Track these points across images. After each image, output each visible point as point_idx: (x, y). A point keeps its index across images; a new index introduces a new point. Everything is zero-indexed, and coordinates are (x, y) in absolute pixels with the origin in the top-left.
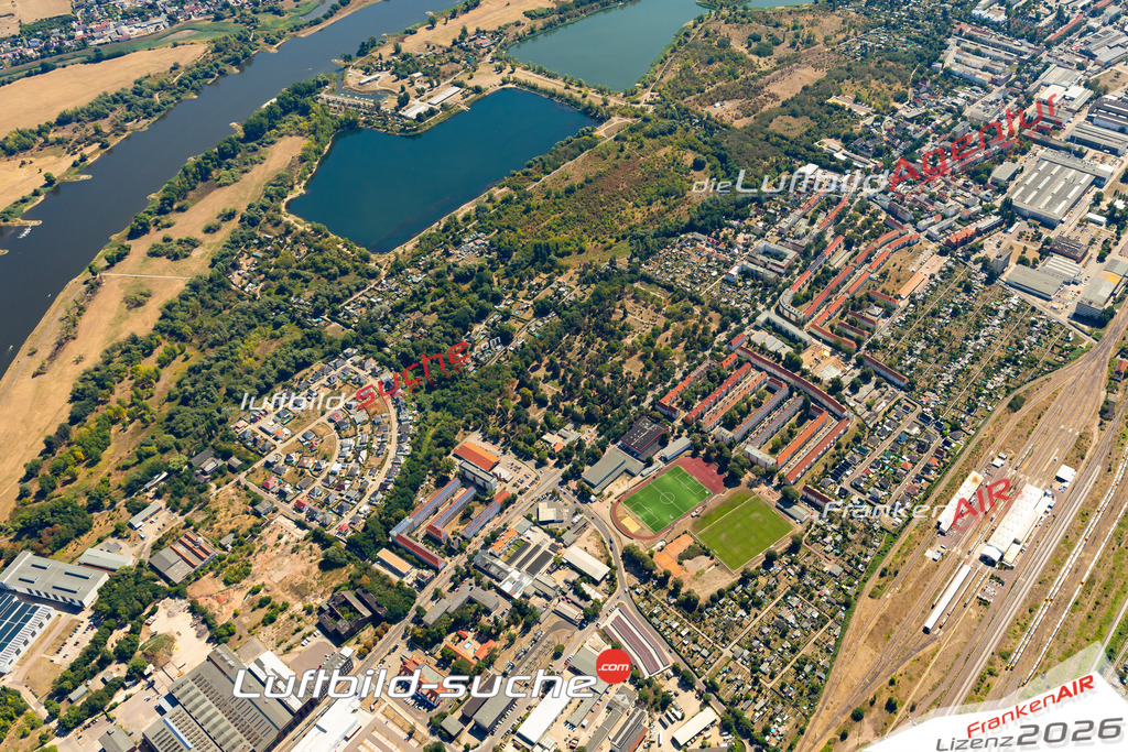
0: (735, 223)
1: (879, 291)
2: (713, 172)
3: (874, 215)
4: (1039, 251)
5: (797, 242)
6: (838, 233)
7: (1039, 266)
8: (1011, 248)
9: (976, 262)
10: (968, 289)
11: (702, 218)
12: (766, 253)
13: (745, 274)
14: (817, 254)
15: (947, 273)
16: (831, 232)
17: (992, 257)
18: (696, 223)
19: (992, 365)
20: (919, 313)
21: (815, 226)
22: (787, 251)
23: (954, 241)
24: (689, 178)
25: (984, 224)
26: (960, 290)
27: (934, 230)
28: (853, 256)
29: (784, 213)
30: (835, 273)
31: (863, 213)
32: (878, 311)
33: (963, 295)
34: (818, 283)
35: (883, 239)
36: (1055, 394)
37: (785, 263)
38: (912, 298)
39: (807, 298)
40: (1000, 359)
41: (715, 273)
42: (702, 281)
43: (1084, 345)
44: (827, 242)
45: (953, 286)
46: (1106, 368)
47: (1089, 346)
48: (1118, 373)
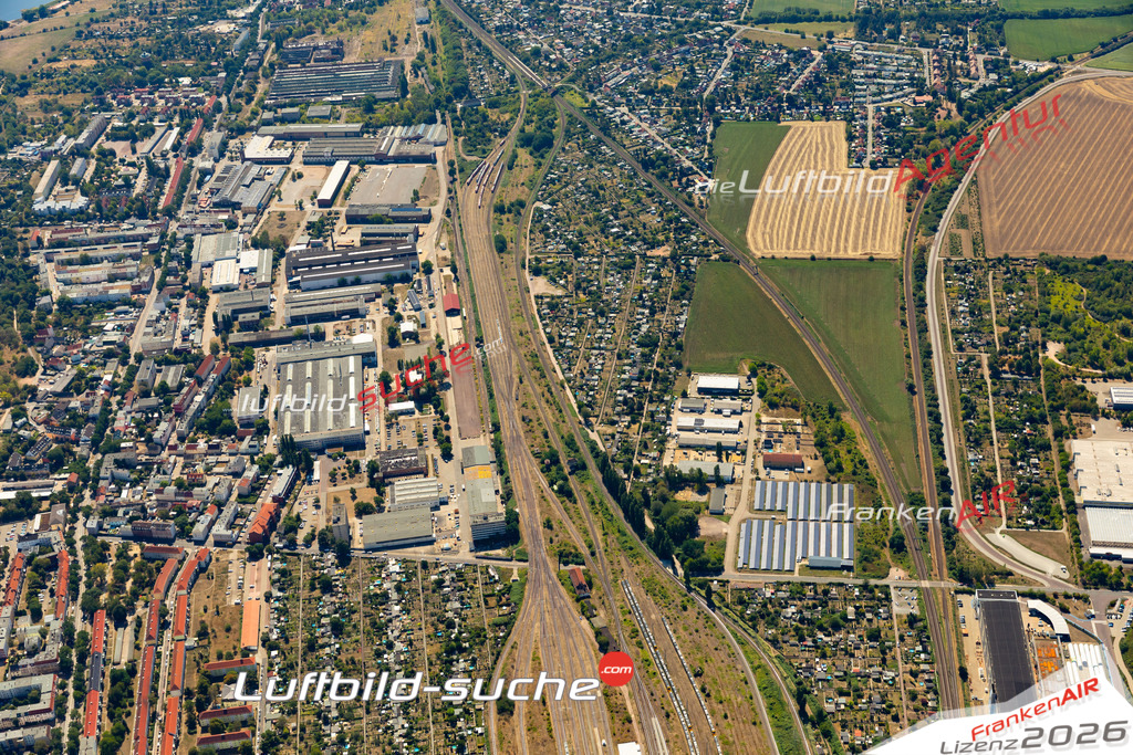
1: (213, 660)
4: (371, 485)
5: (40, 656)
6: (90, 611)
7: (387, 504)
8: (336, 500)
10: (327, 587)
14: (82, 658)
15: (284, 579)
16: (76, 612)
17: (323, 524)
19: (436, 669)
20: (291, 657)
21: (47, 618)
22: (35, 681)
23: (260, 531)
25: (279, 483)
26: (317, 593)
27: (220, 529)
30: (132, 672)
33: (327, 598)
34: (118, 700)
35: (161, 582)
36: (536, 658)
37: (46, 701)
38: (266, 642)
39: (121, 733)
43: (515, 576)
44: (83, 635)
45: (304, 594)
46: (562, 590)
47: (523, 574)
48: (580, 587)
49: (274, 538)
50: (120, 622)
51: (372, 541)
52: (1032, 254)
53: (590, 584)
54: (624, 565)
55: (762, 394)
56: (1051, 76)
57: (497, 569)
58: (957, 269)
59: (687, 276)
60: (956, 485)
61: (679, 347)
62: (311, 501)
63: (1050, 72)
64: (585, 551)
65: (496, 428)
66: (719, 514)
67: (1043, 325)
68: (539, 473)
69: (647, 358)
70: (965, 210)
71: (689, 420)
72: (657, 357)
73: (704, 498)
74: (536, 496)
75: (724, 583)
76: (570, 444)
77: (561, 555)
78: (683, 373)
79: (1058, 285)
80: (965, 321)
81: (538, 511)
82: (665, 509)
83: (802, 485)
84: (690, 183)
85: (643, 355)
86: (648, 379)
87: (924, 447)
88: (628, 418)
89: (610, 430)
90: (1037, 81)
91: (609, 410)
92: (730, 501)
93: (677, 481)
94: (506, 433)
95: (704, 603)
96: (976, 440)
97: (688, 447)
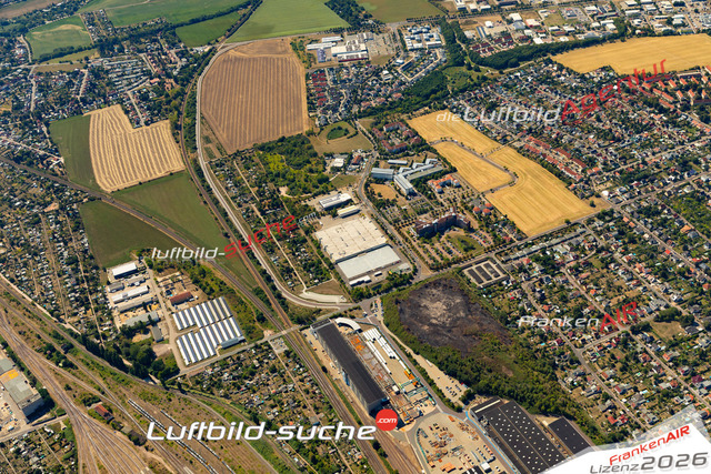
36: (100, 467)
43: (63, 426)
46: (95, 421)
47: (67, 422)
48: (106, 415)
52: (249, 146)
53: (110, 411)
54: (124, 391)
55: (151, 267)
56: (212, 52)
57: (49, 427)
58: (217, 165)
59: (75, 216)
60: (274, 277)
61: (92, 257)
63: (210, 50)
64: (98, 394)
65: (5, 345)
66: (162, 341)
67: (273, 180)
68: (47, 361)
69: (76, 270)
70: (206, 133)
71: (119, 296)
72: (81, 267)
73: (149, 336)
74: (51, 374)
75: (184, 377)
76: (57, 336)
77: (84, 402)
78: (101, 271)
79: (269, 158)
80: (234, 191)
81: (57, 383)
82: (131, 350)
83: (197, 307)
84: (49, 163)
85: (73, 269)
86: (83, 282)
87: (248, 263)
88: (83, 308)
89: (76, 319)
90: (206, 57)
91: (69, 308)
92: (164, 331)
93: (129, 332)
94: (13, 345)
95: (179, 393)
96: (271, 250)
97: (126, 311)
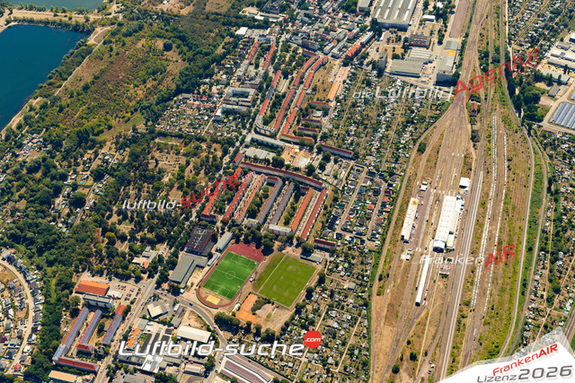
0: (207, 80)
1: (315, 100)
2: (179, 50)
3: (295, 51)
4: (403, 47)
5: (253, 82)
6: (276, 70)
7: (406, 57)
8: (386, 50)
9: (368, 65)
10: (369, 84)
11: (184, 83)
12: (235, 95)
13: (227, 113)
14: (268, 87)
15: (353, 77)
16: (271, 69)
17: (377, 58)
18: (181, 87)
19: (399, 128)
20: (345, 107)
21: (260, 68)
22: (248, 90)
23: (350, 55)
24: (164, 58)
25: (364, 38)
26: (364, 85)
27: (335, 51)
28: (291, 82)
29: (237, 65)
30: (284, 96)
31: (287, 51)
32: (319, 113)
33: (367, 88)
34: (275, 105)
35: (306, 66)
36: (442, 135)
37: (250, 98)
38: (337, 100)
39: (272, 117)
40: (403, 123)
41: (206, 118)
42: (200, 126)
43: (448, 100)
44: (271, 78)
45: (359, 84)
46: (466, 111)
47: (452, 100)
48: (474, 111)
49: (355, 60)
50: (286, 77)
51: (394, 70)
53: (479, 111)
54: (498, 108)
61: (570, 17)
62: (376, 48)
64: (483, 97)
65: (467, 35)
66: (552, 97)
68: (477, 60)
69: (552, 19)
71: (558, 52)
72: (557, 20)
73: (548, 88)
75: (540, 127)
76: (497, 50)
77: (472, 96)
78: (566, 30)
81: (469, 75)
82: (528, 88)
85: (550, 18)
86: (548, 29)
88: (529, 45)
91: (522, 39)
92: (561, 92)
93: (539, 77)
94: (470, 39)
95: (526, 132)
97: (552, 64)
